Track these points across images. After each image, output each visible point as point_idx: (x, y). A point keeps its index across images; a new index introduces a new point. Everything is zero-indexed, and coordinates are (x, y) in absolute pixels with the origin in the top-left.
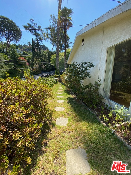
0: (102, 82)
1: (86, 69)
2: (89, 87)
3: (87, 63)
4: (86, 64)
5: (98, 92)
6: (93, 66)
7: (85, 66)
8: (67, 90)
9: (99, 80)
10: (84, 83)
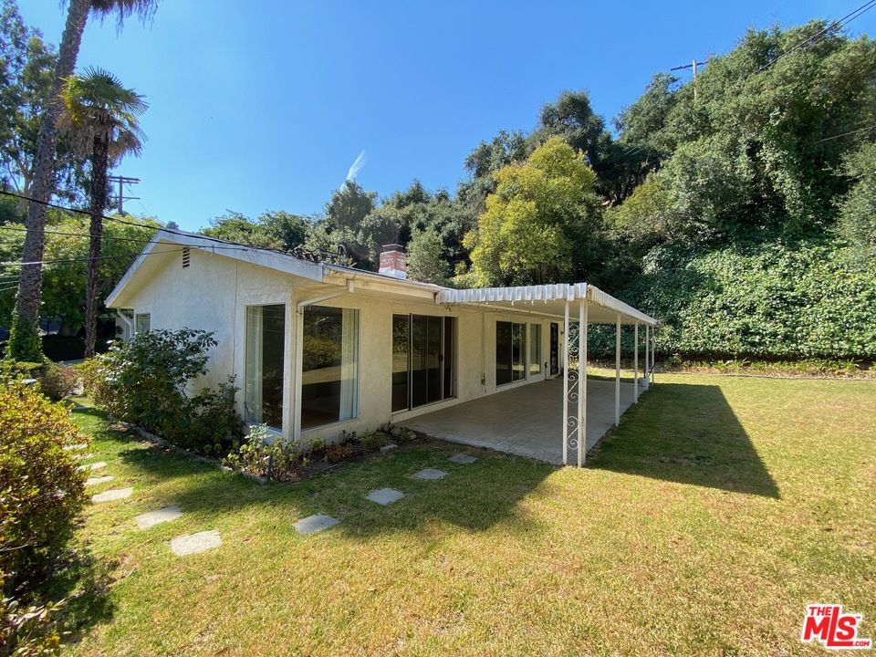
0: (240, 382)
1: (194, 349)
2: (203, 400)
3: (196, 331)
4: (193, 336)
5: (234, 411)
6: (216, 343)
7: (192, 340)
8: (108, 431)
9: (232, 380)
10: (189, 389)
